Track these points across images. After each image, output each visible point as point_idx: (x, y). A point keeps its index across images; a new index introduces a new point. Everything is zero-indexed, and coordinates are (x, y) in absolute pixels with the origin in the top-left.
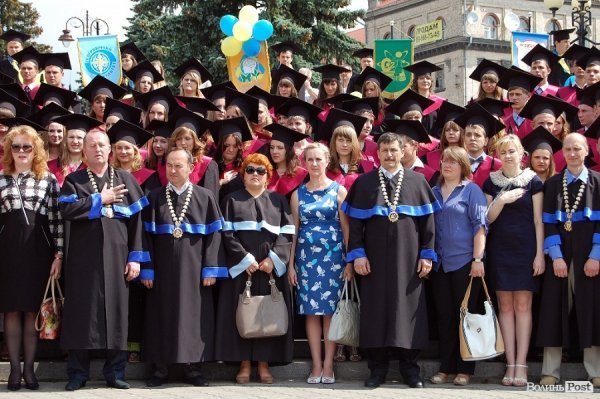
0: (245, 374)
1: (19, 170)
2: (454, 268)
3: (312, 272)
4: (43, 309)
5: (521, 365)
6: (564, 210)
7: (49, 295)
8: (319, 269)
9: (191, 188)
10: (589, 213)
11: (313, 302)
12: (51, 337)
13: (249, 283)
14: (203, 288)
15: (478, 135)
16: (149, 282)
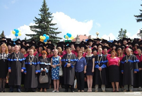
0: (41, 90)
1: (3, 52)
2: (80, 72)
3: (54, 72)
4: (7, 77)
5: (91, 88)
6: (98, 61)
7: (8, 75)
8: (55, 71)
9: (34, 56)
10: (103, 62)
11: (54, 77)
12: (8, 83)
13: (41, 74)
14: (36, 74)
15: (83, 49)
16: (25, 73)
